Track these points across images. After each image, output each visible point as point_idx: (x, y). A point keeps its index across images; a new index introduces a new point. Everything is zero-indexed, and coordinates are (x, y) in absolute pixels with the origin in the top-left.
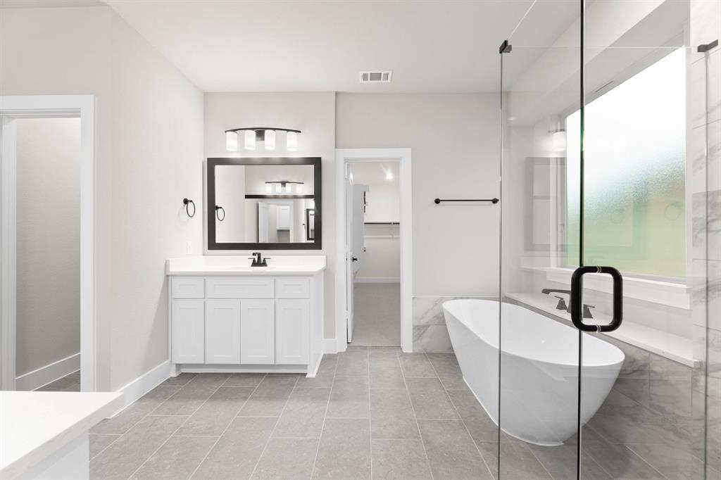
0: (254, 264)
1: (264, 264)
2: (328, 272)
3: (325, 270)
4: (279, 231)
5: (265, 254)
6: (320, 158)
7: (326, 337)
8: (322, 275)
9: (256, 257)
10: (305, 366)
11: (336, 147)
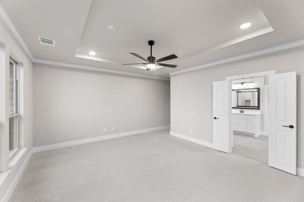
0: (241, 112)
1: (243, 112)
2: (262, 116)
3: (261, 115)
4: (246, 100)
5: (243, 110)
6: (259, 88)
7: (261, 130)
8: (260, 116)
9: (241, 111)
10: (254, 134)
11: (265, 84)
